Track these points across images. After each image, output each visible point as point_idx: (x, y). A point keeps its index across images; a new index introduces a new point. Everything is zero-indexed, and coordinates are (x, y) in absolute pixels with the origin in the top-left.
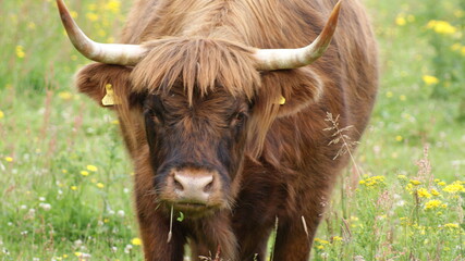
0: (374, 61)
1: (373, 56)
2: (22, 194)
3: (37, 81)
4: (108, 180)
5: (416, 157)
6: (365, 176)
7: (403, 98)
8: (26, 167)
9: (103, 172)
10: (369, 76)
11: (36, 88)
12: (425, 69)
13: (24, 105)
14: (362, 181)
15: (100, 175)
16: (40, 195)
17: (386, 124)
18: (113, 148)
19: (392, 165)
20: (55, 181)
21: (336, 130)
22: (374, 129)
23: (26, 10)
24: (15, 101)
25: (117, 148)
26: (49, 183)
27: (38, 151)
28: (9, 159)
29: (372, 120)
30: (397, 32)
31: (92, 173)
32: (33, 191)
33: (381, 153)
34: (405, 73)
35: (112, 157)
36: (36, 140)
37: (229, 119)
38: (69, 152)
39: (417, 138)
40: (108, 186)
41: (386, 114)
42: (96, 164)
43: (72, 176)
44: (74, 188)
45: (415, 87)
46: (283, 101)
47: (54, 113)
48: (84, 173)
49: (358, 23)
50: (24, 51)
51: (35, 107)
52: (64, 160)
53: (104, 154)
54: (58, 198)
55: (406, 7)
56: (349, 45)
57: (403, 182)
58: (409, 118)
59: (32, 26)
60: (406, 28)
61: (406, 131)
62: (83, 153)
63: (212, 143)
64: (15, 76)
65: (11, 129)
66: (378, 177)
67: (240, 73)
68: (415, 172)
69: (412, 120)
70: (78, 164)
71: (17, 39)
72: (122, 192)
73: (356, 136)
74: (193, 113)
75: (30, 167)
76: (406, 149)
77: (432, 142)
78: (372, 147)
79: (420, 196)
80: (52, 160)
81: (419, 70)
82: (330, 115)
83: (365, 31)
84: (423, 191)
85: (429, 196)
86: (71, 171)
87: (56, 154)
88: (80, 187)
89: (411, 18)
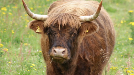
0: (114, 35)
1: (114, 34)
2: (14, 72)
3: (18, 40)
4: (38, 68)
5: (127, 61)
6: (112, 67)
7: (123, 44)
8: (15, 65)
9: (37, 66)
10: (113, 39)
11: (17, 42)
12: (129, 36)
13: (14, 47)
14: (111, 68)
15: (36, 67)
16: (19, 73)
17: (118, 52)
18: (40, 59)
19: (120, 64)
20: (23, 69)
21: (104, 53)
22: (115, 53)
23: (15, 20)
24: (11, 46)
25: (41, 59)
26: (21, 69)
27: (18, 60)
28: (10, 62)
29: (114, 50)
30: (121, 25)
31: (34, 66)
32: (17, 72)
33: (116, 60)
34: (123, 37)
35: (39, 62)
36: (17, 57)
37: (71, 34)
38: (27, 60)
39: (127, 56)
40: (38, 70)
41: (118, 49)
42: (35, 64)
43: (28, 67)
44: (28, 71)
45: (126, 41)
46: (88, 32)
47: (23, 49)
48: (31, 66)
49: (109, 24)
50: (14, 31)
51: (17, 48)
52: (25, 63)
53: (37, 61)
54: (24, 73)
55: (123, 18)
56: (107, 30)
57: (123, 68)
58: (125, 50)
59: (16, 24)
60: (123, 24)
61: (124, 54)
62: (31, 61)
63: (65, 41)
64: (12, 39)
65: (10, 54)
66: (116, 67)
67: (75, 22)
68: (126, 65)
69: (126, 50)
70: (29, 64)
71: (12, 28)
72: (42, 72)
73: (110, 55)
74: (60, 32)
75: (16, 65)
76: (124, 59)
77: (131, 57)
78: (114, 58)
79: (128, 72)
80: (22, 63)
81: (127, 36)
82: (102, 49)
83: (112, 27)
84: (129, 71)
85: (131, 72)
86: (28, 66)
87: (23, 61)
88: (30, 70)
89: (125, 21)
